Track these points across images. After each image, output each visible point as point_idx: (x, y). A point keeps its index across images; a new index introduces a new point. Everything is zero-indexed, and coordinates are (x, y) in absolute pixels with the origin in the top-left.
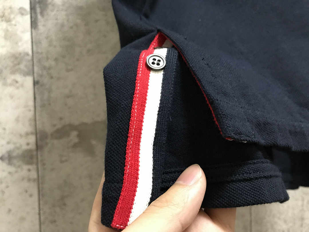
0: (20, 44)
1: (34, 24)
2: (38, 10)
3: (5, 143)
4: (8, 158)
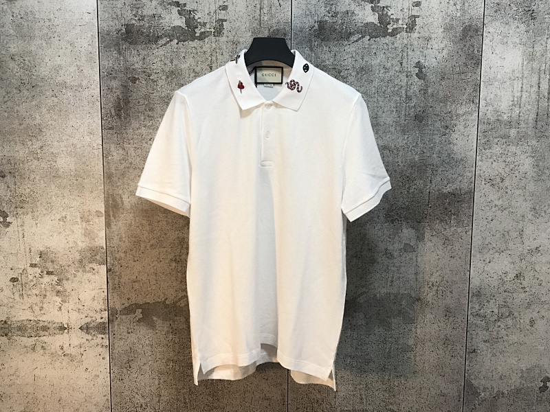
0: (96, 240)
3: (83, 316)
4: (86, 328)
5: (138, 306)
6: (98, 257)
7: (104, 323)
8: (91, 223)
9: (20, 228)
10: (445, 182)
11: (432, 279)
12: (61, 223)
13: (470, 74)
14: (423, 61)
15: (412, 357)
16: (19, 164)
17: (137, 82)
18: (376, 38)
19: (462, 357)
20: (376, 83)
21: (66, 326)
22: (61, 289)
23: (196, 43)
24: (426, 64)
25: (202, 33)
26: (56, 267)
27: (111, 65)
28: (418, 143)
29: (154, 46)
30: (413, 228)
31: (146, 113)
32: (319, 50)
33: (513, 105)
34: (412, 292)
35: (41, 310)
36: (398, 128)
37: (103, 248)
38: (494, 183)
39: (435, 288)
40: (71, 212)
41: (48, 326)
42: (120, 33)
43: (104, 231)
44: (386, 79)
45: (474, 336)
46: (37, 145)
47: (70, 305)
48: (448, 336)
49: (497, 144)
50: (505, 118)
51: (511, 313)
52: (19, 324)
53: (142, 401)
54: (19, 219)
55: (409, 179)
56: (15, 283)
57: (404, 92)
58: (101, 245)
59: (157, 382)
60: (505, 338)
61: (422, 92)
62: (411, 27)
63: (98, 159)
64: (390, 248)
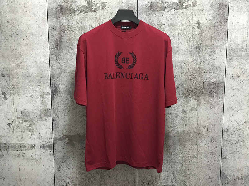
0: (47, 106)
1: (52, 98)
2: (54, 93)
3: (41, 141)
4: (43, 147)
5: (67, 136)
6: (48, 114)
7: (51, 144)
8: (45, 98)
9: (12, 100)
10: (211, 78)
11: (205, 124)
12: (31, 98)
13: (223, 27)
14: (200, 20)
15: (196, 161)
16: (11, 71)
17: (65, 32)
18: (177, 10)
19: (219, 161)
20: (177, 31)
21: (34, 146)
22: (31, 129)
23: (93, 13)
24: (202, 22)
25: (95, 9)
26: (29, 118)
27: (53, 24)
28: (198, 59)
29: (73, 15)
30: (196, 100)
31: (70, 46)
32: (150, 16)
33: (243, 41)
34: (196, 130)
35: (22, 138)
36: (188, 52)
37: (50, 110)
38: (234, 78)
39: (206, 128)
40: (36, 93)
41: (25, 146)
42: (57, 9)
43: (51, 101)
44: (183, 29)
45: (225, 151)
46: (19, 61)
47: (36, 136)
48: (213, 151)
49: (236, 60)
50: (240, 47)
51: (243, 140)
52: (12, 145)
53: (69, 180)
54: (11, 96)
55: (194, 76)
56: (10, 126)
57: (191, 35)
58: (49, 108)
59: (76, 172)
60: (240, 151)
61: (200, 35)
62: (194, 5)
63: (48, 68)
64: (185, 109)
